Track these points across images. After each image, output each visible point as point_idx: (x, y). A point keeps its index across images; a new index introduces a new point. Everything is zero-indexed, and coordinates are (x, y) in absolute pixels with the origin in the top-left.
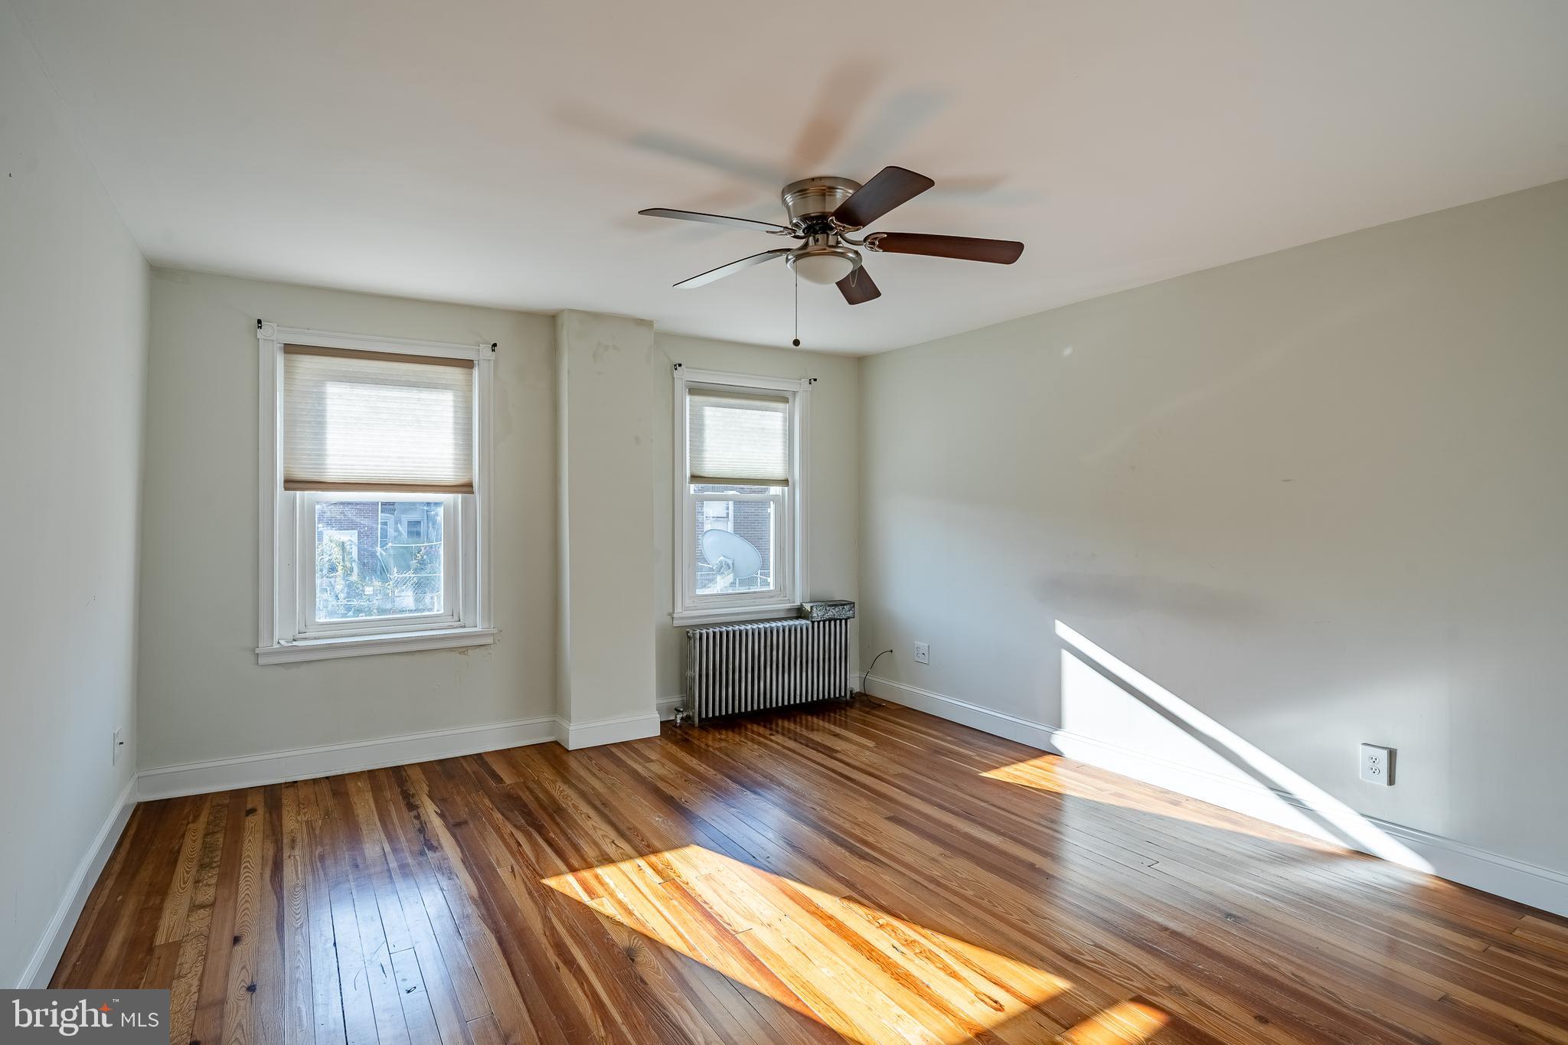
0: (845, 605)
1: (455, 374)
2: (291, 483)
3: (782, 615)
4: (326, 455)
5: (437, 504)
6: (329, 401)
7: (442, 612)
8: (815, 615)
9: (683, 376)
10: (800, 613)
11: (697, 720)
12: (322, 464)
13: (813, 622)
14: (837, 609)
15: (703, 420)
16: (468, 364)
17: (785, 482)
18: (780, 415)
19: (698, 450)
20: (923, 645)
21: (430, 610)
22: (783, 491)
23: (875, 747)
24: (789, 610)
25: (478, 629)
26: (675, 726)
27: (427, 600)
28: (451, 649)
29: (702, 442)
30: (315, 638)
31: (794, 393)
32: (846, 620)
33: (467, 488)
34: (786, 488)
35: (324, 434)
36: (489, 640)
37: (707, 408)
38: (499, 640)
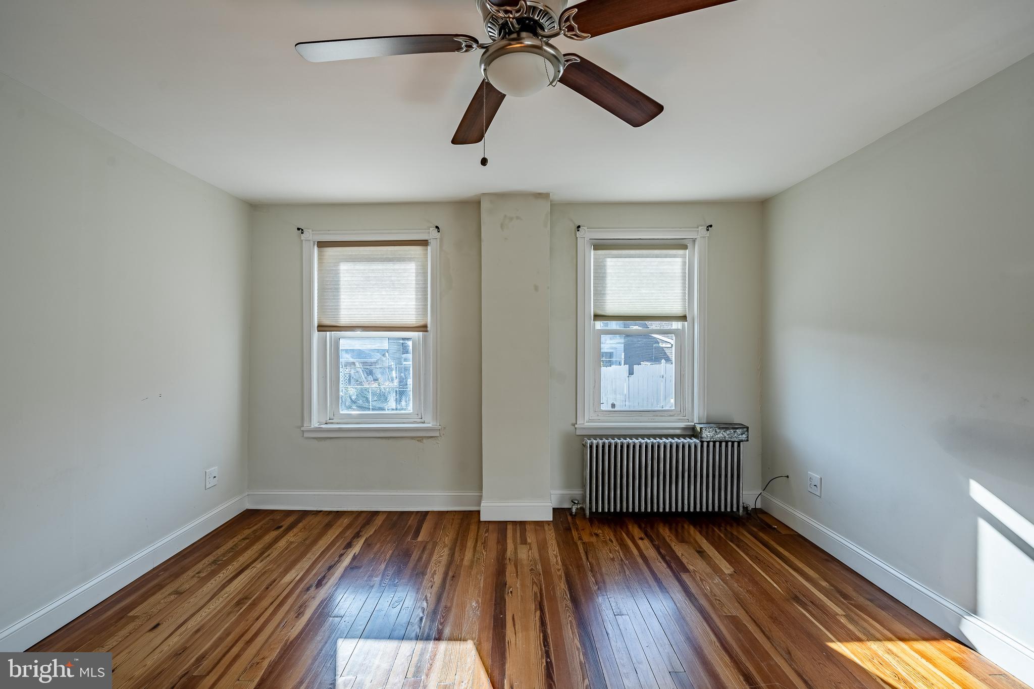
0: (737, 428)
1: (417, 250)
2: (322, 328)
3: (678, 432)
4: (340, 309)
5: (408, 339)
6: (341, 275)
7: (412, 411)
8: (704, 435)
9: (586, 235)
10: (693, 432)
11: (588, 512)
12: (337, 315)
13: (702, 442)
14: (728, 432)
15: (605, 270)
16: (424, 243)
17: (684, 318)
18: (679, 260)
19: (600, 293)
20: (816, 476)
21: (405, 410)
22: (683, 326)
23: (730, 575)
24: (685, 429)
25: (430, 425)
26: (571, 514)
27: (403, 403)
28: (412, 438)
29: (604, 287)
30: (337, 423)
31: (694, 241)
32: (739, 443)
33: (423, 328)
34: (686, 323)
35: (339, 295)
36: (437, 434)
37: (608, 260)
38: (444, 434)
